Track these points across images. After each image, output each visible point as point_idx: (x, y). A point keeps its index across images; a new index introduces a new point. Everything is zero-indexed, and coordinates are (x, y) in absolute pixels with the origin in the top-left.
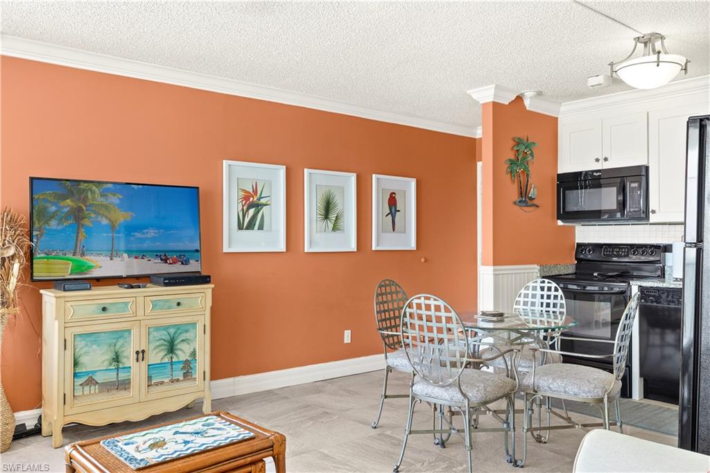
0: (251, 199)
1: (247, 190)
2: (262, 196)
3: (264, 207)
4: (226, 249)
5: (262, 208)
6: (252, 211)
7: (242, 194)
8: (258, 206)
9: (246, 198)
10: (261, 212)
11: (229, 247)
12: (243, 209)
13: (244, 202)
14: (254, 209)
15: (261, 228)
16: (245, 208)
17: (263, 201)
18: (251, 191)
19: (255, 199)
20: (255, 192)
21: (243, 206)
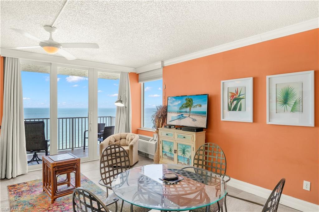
0: (235, 96)
1: (233, 92)
2: (241, 94)
3: (242, 100)
4: (222, 120)
5: (240, 101)
6: (235, 102)
7: (230, 95)
8: (239, 99)
9: (232, 96)
10: (240, 102)
11: (223, 118)
12: (231, 101)
13: (231, 98)
14: (236, 101)
15: (240, 110)
16: (232, 101)
17: (241, 97)
18: (235, 93)
19: (237, 96)
20: (237, 92)
21: (231, 100)
